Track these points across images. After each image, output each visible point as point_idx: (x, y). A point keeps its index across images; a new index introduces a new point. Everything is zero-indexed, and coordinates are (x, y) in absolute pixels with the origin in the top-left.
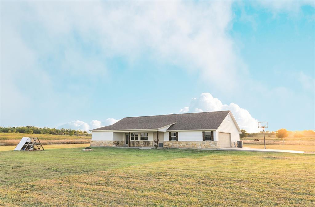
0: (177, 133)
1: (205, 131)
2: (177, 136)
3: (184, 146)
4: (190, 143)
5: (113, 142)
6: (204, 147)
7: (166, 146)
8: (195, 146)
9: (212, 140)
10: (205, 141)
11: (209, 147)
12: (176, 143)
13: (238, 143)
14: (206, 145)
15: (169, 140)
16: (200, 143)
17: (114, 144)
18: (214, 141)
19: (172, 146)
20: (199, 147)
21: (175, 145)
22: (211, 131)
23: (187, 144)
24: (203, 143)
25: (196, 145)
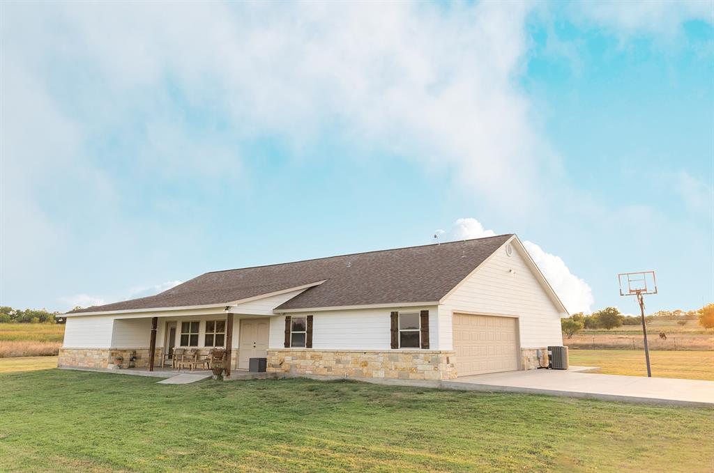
0: (310, 319)
1: (400, 312)
2: (310, 332)
3: (329, 369)
4: (349, 358)
5: (112, 354)
6: (395, 373)
7: (273, 366)
8: (365, 370)
9: (422, 348)
10: (400, 350)
11: (412, 376)
12: (304, 358)
13: (550, 353)
14: (401, 364)
15: (282, 347)
16: (381, 359)
17: (113, 359)
18: (432, 348)
19: (291, 366)
20: (378, 376)
21: (302, 363)
22: (418, 311)
23: (338, 361)
24: (391, 359)
25: (366, 365)
